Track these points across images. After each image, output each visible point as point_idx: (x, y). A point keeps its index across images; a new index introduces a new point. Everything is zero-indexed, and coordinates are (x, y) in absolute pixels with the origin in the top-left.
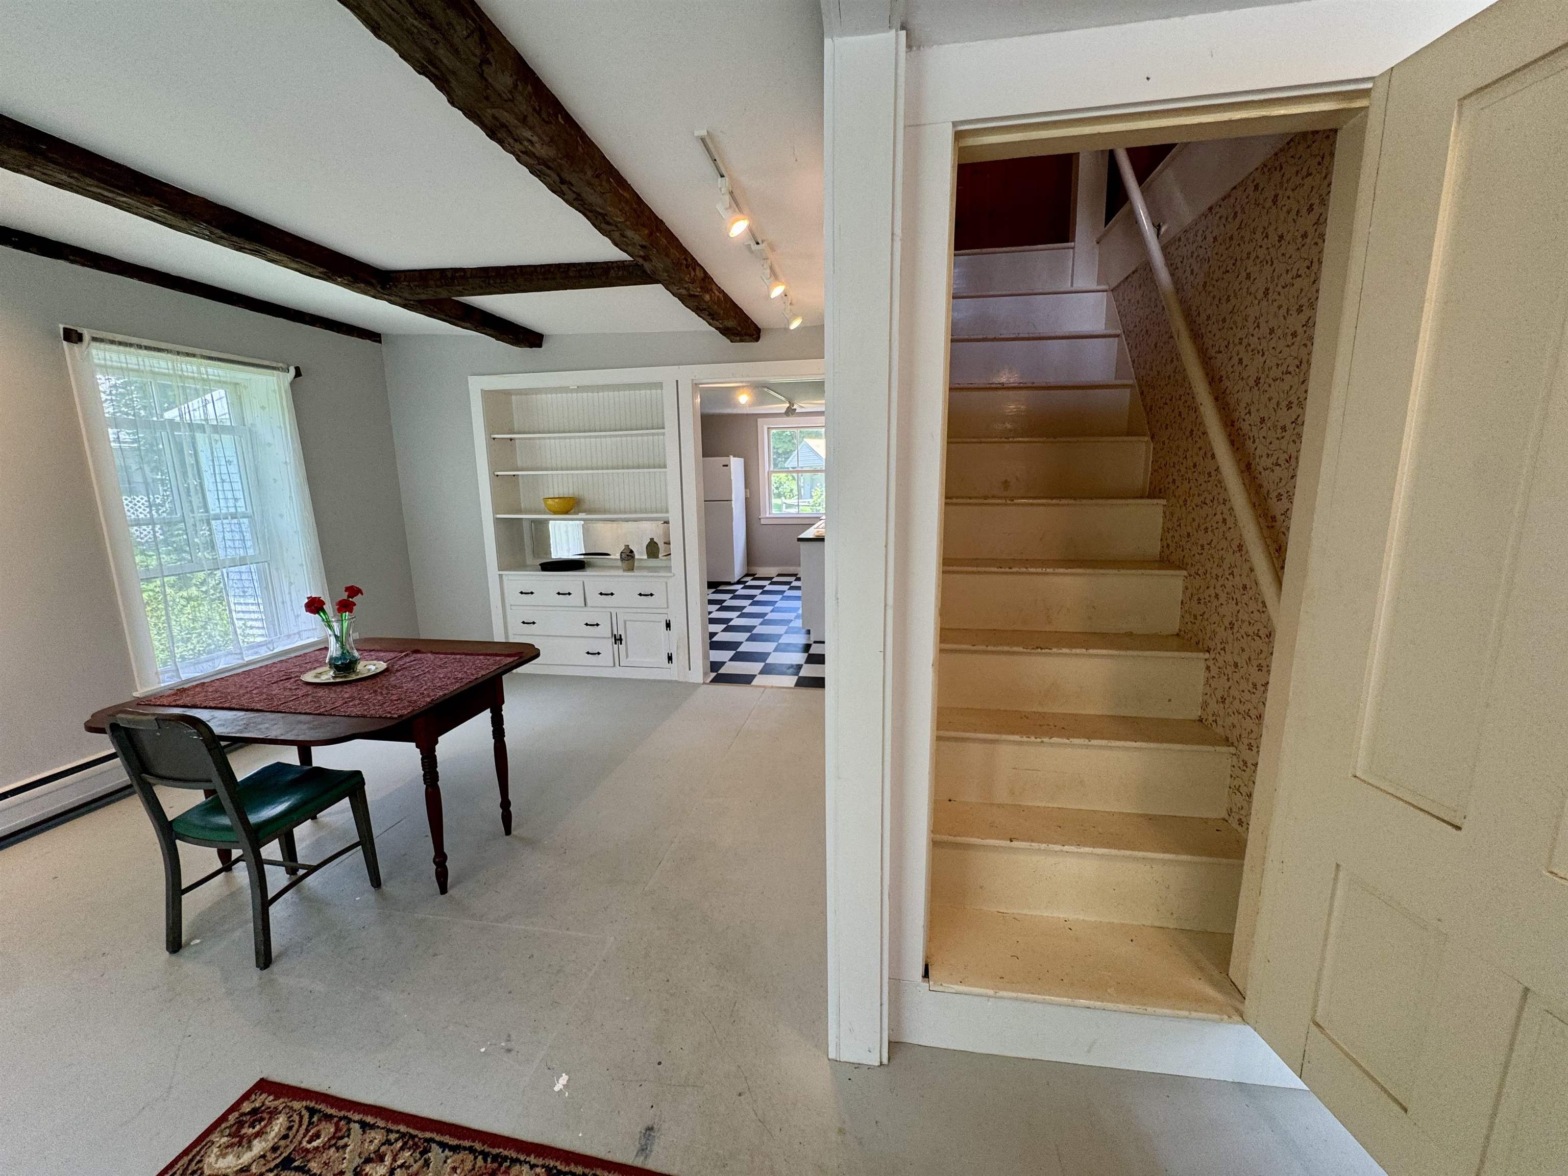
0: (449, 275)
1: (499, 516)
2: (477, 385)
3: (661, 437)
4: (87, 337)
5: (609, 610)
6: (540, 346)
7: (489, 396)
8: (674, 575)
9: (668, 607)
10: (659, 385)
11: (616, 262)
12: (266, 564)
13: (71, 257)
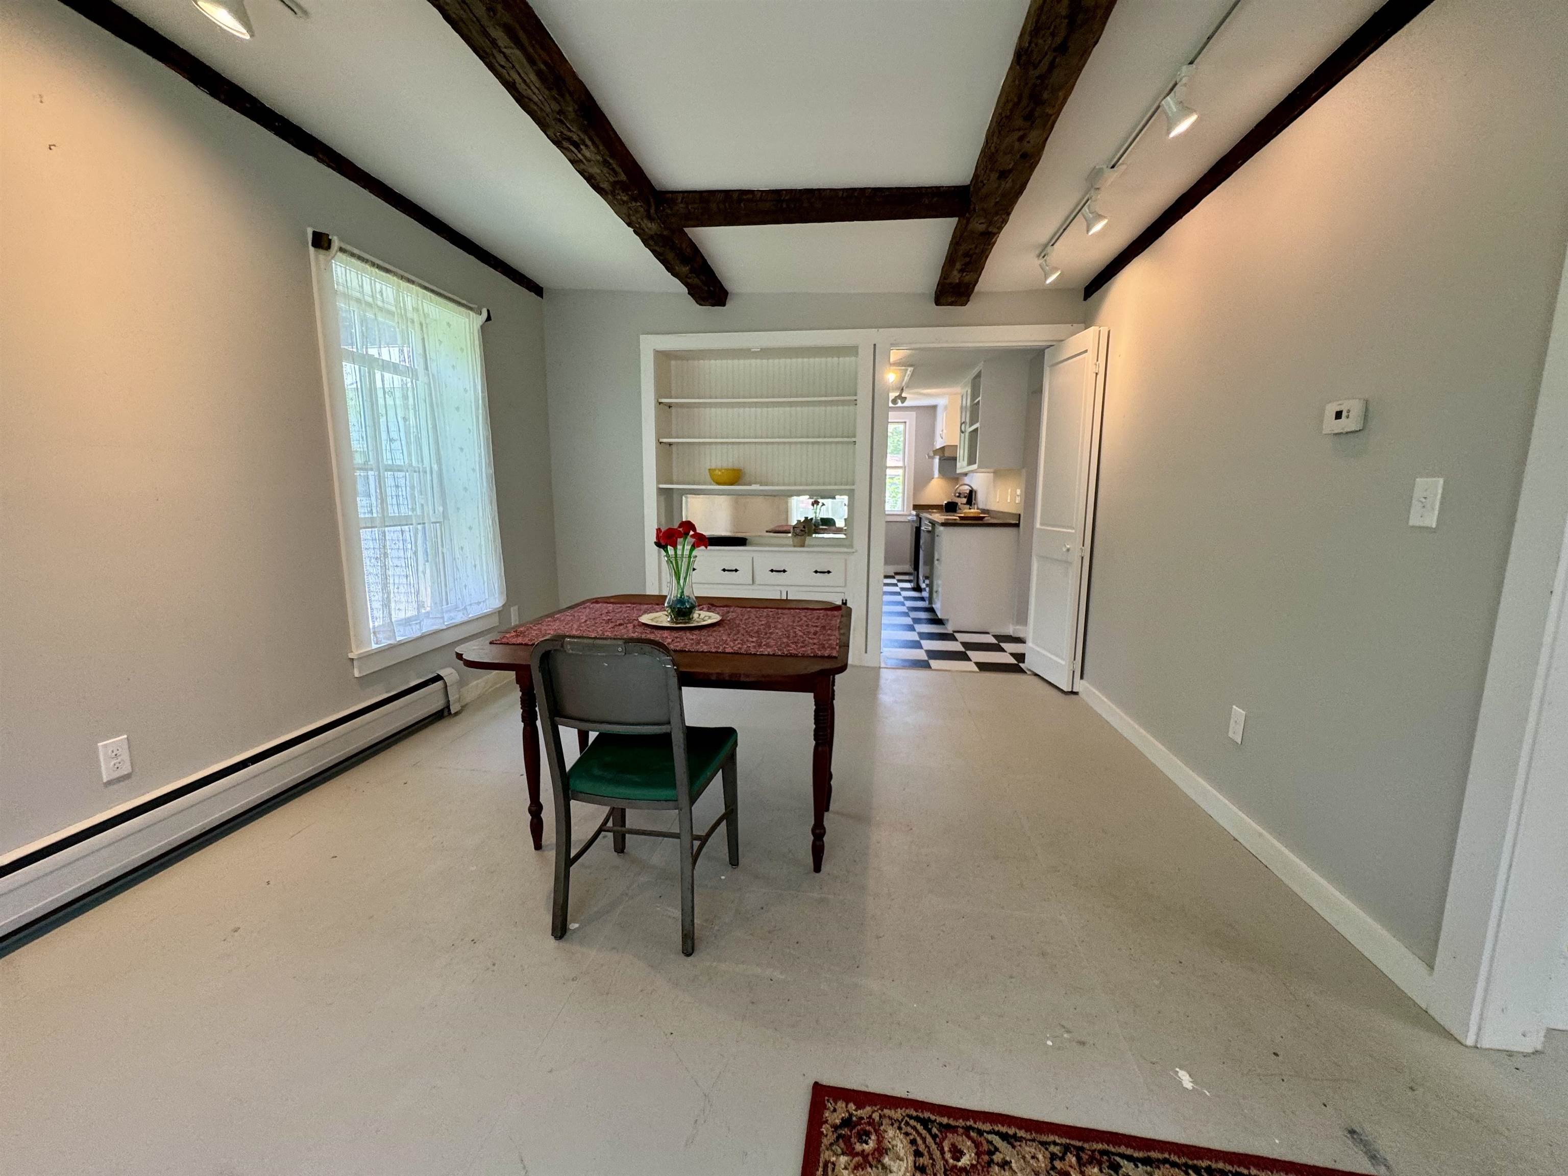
0: (735, 196)
1: (661, 486)
2: (650, 344)
3: (852, 408)
4: (336, 243)
5: (779, 588)
6: (724, 305)
7: (663, 358)
8: (856, 551)
9: (845, 586)
10: (853, 350)
11: (931, 188)
12: (438, 524)
13: (321, 156)
